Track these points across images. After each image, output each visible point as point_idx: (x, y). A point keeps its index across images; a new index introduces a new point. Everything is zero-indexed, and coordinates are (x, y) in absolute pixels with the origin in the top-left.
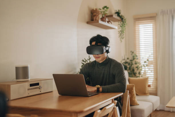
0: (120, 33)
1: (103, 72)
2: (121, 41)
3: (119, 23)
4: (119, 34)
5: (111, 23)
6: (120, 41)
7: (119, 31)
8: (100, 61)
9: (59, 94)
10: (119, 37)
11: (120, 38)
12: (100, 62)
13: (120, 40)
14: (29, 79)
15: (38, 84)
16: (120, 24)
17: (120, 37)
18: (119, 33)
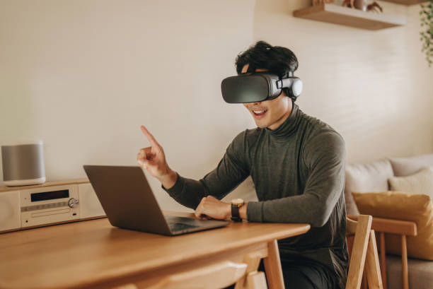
0: (426, 37)
1: (283, 157)
2: (430, 62)
3: (422, 7)
4: (424, 41)
5: (381, 9)
6: (427, 63)
7: (422, 34)
8: (271, 124)
9: (113, 224)
10: (422, 51)
11: (427, 54)
12: (273, 127)
13: (428, 59)
14: (43, 179)
15: (65, 194)
16: (427, 10)
17: (426, 51)
18: (422, 39)
